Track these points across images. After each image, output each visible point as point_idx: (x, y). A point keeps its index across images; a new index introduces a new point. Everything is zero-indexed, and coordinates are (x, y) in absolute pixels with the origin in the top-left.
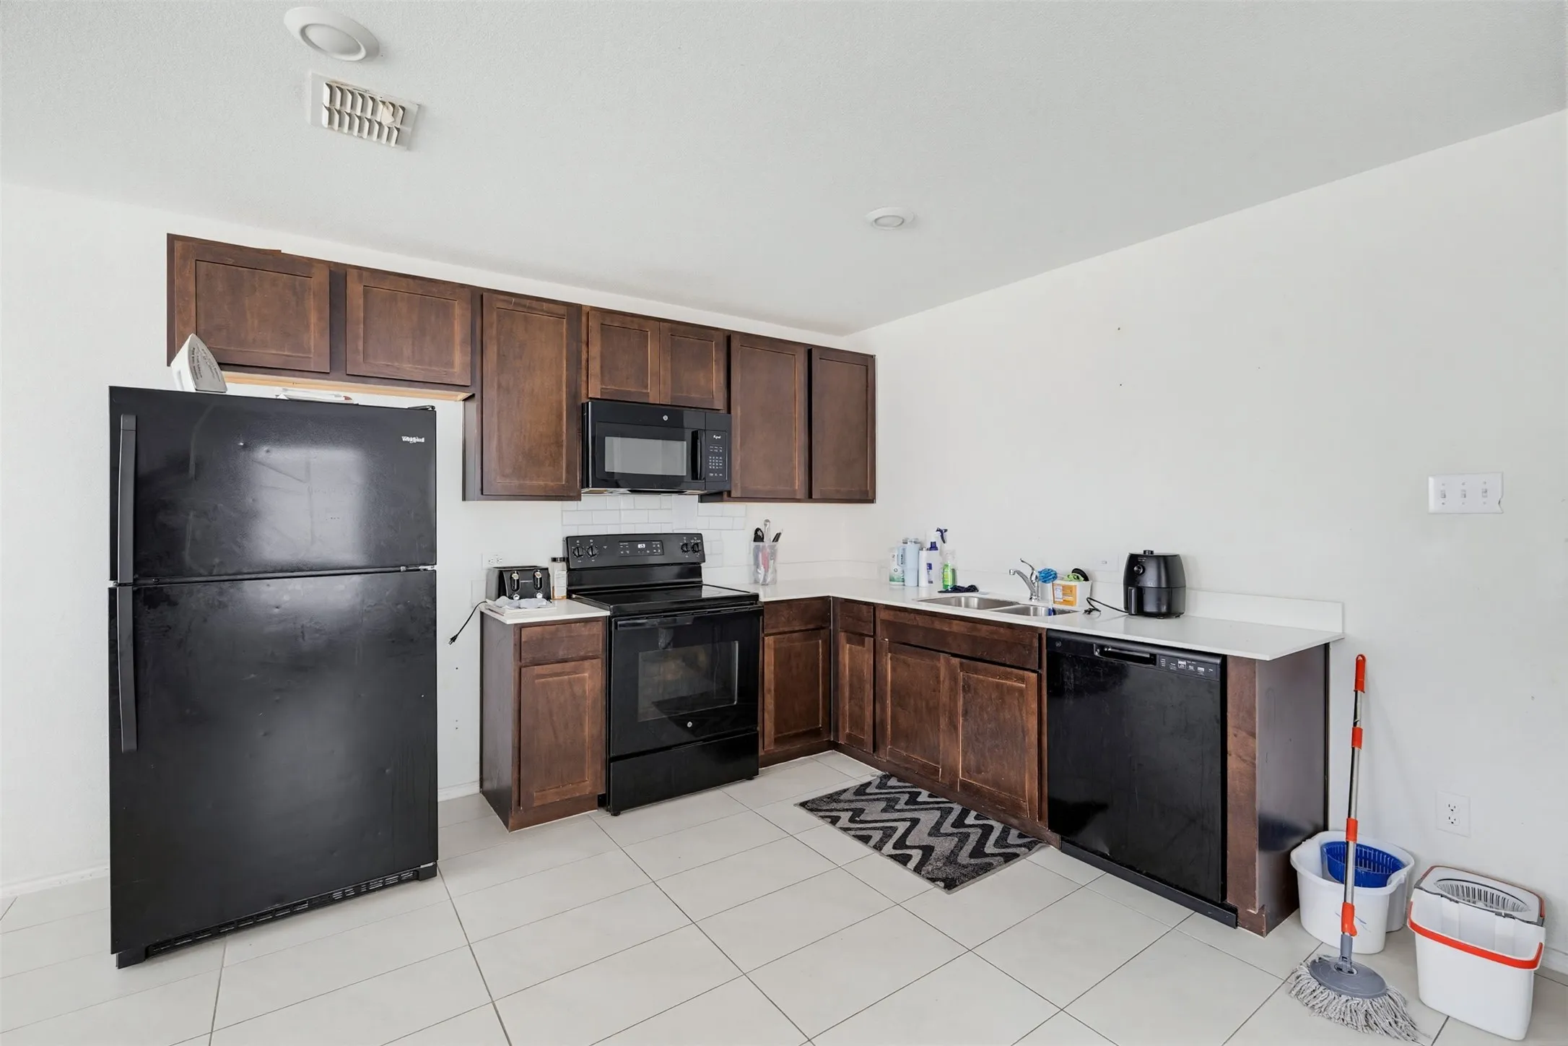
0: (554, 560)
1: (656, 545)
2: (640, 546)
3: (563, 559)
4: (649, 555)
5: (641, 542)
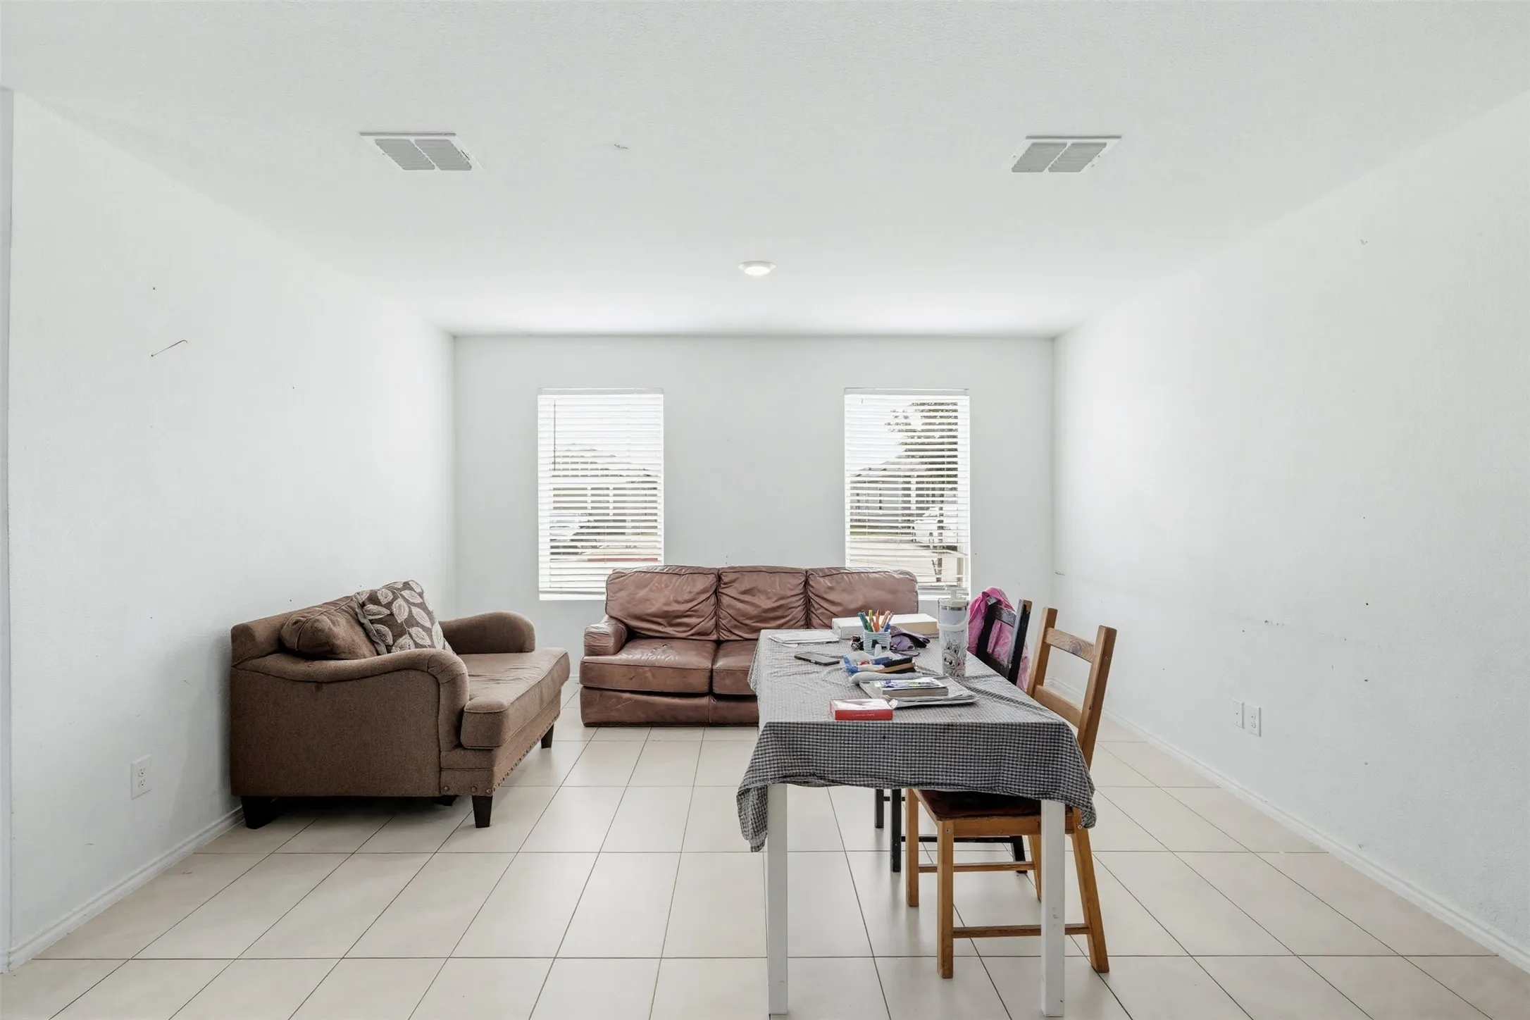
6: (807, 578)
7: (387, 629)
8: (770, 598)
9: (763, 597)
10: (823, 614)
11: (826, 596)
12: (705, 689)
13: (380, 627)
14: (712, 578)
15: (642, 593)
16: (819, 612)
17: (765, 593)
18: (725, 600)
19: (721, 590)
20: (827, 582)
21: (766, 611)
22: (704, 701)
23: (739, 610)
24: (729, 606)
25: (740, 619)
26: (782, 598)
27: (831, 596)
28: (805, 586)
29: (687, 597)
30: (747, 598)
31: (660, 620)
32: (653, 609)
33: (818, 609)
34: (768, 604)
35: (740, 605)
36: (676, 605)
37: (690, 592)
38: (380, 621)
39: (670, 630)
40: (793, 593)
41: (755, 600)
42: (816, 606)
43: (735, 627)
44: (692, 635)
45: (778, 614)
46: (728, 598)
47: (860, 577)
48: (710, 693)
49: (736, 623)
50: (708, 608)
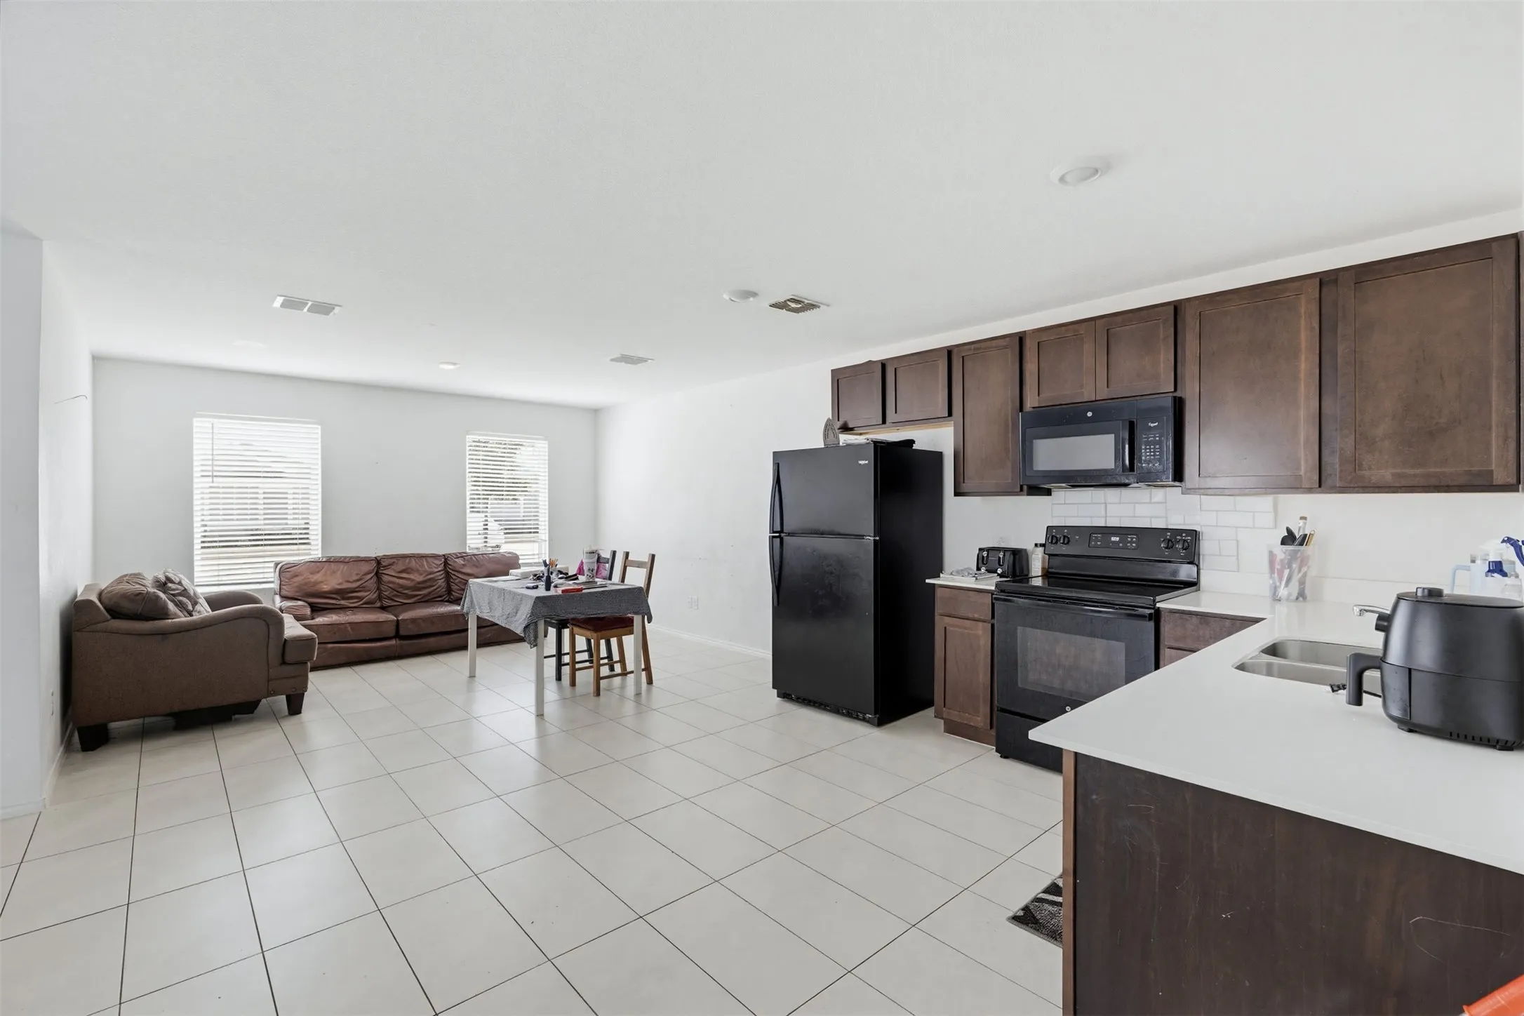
0: (1036, 545)
1: (1132, 538)
2: (1113, 539)
3: (1043, 545)
4: (1122, 548)
5: (1115, 535)
6: (446, 559)
7: (187, 601)
8: (421, 574)
9: (416, 575)
10: (460, 582)
11: (461, 570)
12: (393, 633)
13: (181, 598)
14: (374, 564)
15: (317, 577)
16: (457, 581)
17: (418, 571)
18: (386, 578)
19: (380, 572)
20: (460, 561)
21: (419, 583)
22: (393, 642)
23: (398, 584)
24: (390, 582)
25: (400, 590)
26: (431, 574)
27: (464, 570)
28: (445, 565)
29: (355, 578)
30: (404, 575)
31: (334, 596)
32: (326, 588)
33: (456, 579)
34: (420, 578)
35: (397, 581)
36: (346, 583)
37: (357, 574)
38: (180, 594)
39: (343, 602)
40: (437, 570)
41: (411, 576)
42: (454, 577)
43: (396, 596)
44: (362, 604)
45: (428, 584)
46: (386, 577)
47: (483, 557)
48: (397, 636)
49: (395, 592)
50: (372, 584)
